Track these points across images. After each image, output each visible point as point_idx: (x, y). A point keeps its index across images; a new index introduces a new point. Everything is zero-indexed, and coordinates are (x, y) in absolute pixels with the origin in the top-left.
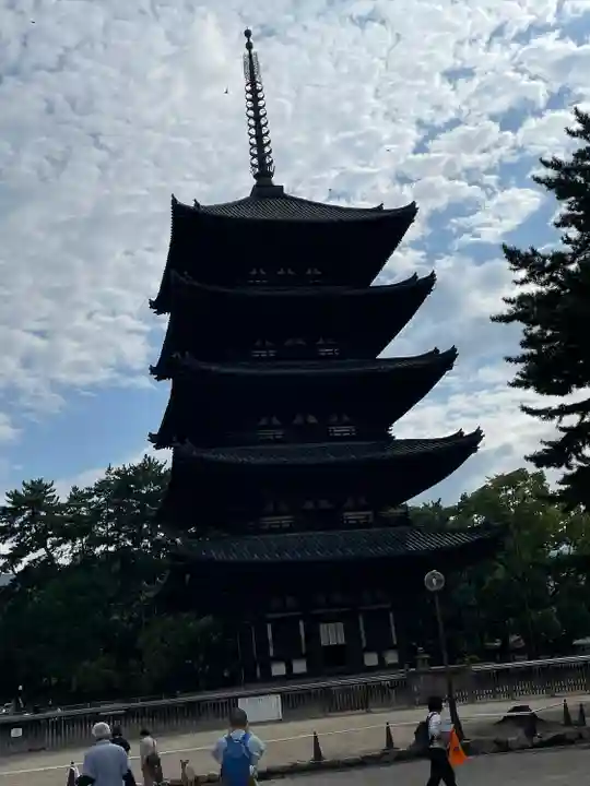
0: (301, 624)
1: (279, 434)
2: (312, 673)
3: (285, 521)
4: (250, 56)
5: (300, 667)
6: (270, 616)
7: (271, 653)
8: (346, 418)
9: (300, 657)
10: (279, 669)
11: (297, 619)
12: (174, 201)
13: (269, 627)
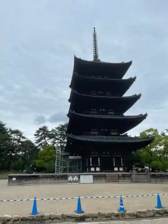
0: (99, 158)
1: (96, 113)
2: (101, 171)
3: (96, 133)
4: (95, 33)
5: (98, 169)
6: (91, 156)
7: (91, 165)
8: (112, 110)
9: (98, 167)
10: (93, 169)
11: (98, 157)
12: (75, 56)
13: (91, 158)
